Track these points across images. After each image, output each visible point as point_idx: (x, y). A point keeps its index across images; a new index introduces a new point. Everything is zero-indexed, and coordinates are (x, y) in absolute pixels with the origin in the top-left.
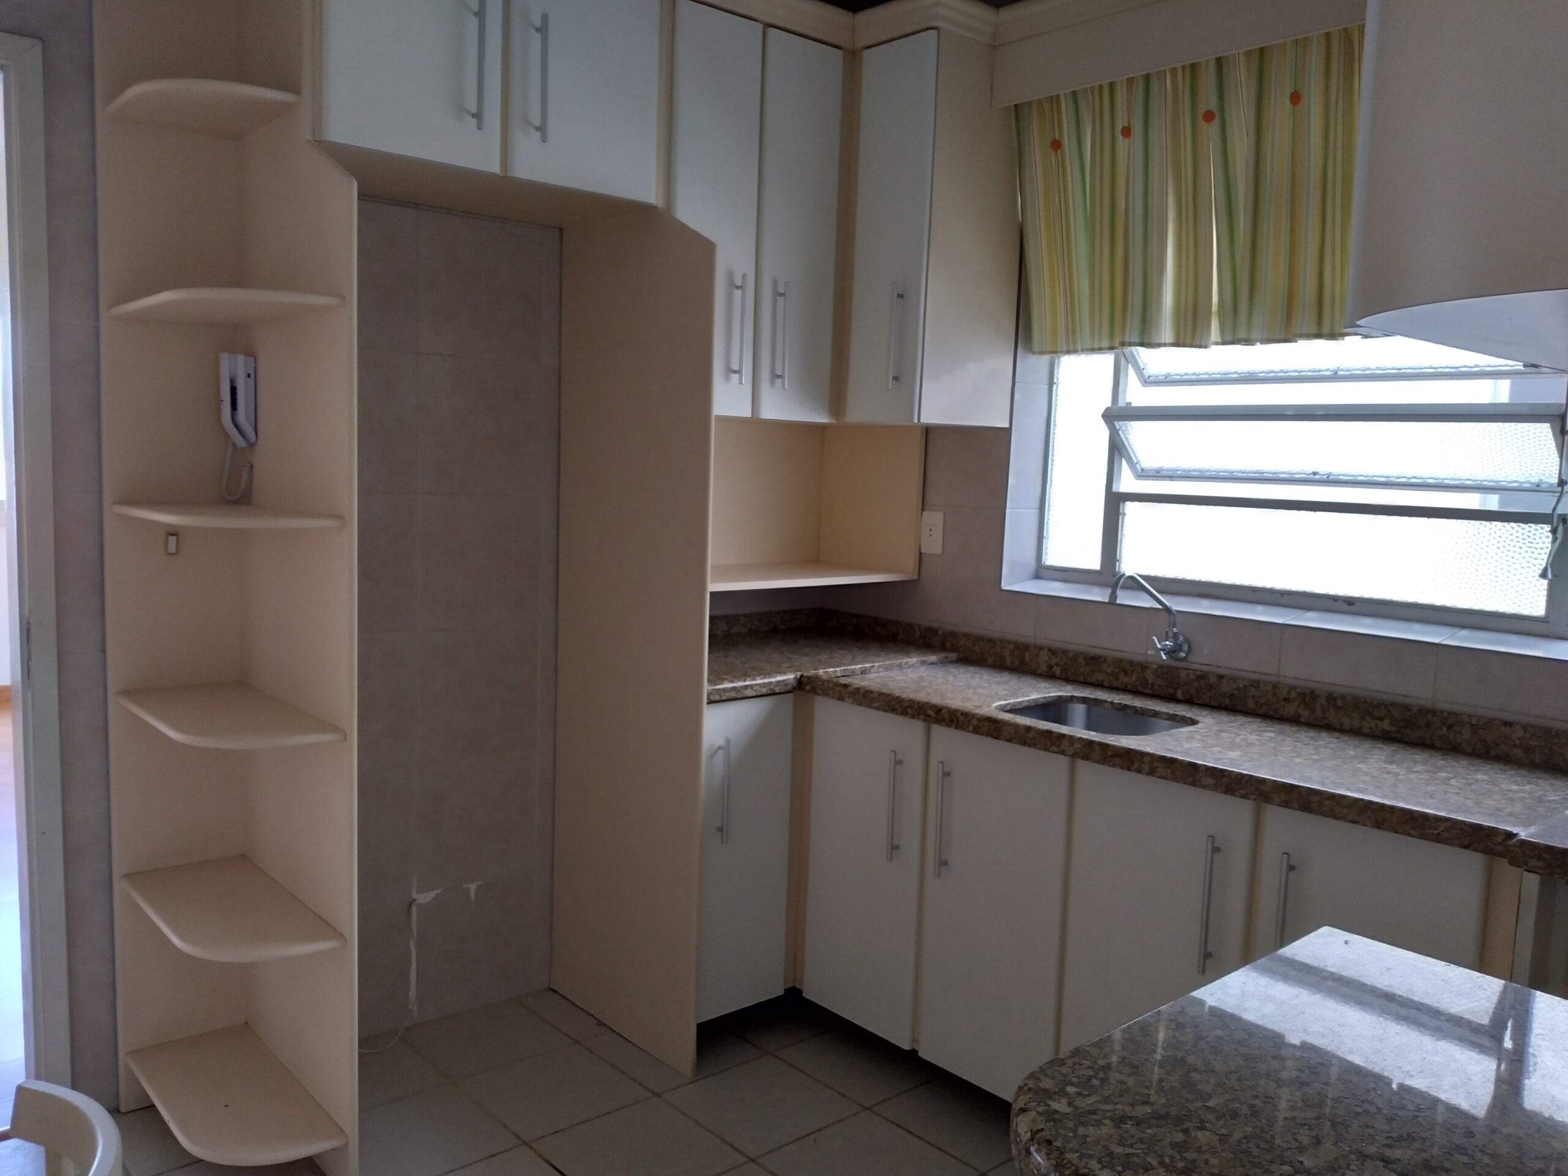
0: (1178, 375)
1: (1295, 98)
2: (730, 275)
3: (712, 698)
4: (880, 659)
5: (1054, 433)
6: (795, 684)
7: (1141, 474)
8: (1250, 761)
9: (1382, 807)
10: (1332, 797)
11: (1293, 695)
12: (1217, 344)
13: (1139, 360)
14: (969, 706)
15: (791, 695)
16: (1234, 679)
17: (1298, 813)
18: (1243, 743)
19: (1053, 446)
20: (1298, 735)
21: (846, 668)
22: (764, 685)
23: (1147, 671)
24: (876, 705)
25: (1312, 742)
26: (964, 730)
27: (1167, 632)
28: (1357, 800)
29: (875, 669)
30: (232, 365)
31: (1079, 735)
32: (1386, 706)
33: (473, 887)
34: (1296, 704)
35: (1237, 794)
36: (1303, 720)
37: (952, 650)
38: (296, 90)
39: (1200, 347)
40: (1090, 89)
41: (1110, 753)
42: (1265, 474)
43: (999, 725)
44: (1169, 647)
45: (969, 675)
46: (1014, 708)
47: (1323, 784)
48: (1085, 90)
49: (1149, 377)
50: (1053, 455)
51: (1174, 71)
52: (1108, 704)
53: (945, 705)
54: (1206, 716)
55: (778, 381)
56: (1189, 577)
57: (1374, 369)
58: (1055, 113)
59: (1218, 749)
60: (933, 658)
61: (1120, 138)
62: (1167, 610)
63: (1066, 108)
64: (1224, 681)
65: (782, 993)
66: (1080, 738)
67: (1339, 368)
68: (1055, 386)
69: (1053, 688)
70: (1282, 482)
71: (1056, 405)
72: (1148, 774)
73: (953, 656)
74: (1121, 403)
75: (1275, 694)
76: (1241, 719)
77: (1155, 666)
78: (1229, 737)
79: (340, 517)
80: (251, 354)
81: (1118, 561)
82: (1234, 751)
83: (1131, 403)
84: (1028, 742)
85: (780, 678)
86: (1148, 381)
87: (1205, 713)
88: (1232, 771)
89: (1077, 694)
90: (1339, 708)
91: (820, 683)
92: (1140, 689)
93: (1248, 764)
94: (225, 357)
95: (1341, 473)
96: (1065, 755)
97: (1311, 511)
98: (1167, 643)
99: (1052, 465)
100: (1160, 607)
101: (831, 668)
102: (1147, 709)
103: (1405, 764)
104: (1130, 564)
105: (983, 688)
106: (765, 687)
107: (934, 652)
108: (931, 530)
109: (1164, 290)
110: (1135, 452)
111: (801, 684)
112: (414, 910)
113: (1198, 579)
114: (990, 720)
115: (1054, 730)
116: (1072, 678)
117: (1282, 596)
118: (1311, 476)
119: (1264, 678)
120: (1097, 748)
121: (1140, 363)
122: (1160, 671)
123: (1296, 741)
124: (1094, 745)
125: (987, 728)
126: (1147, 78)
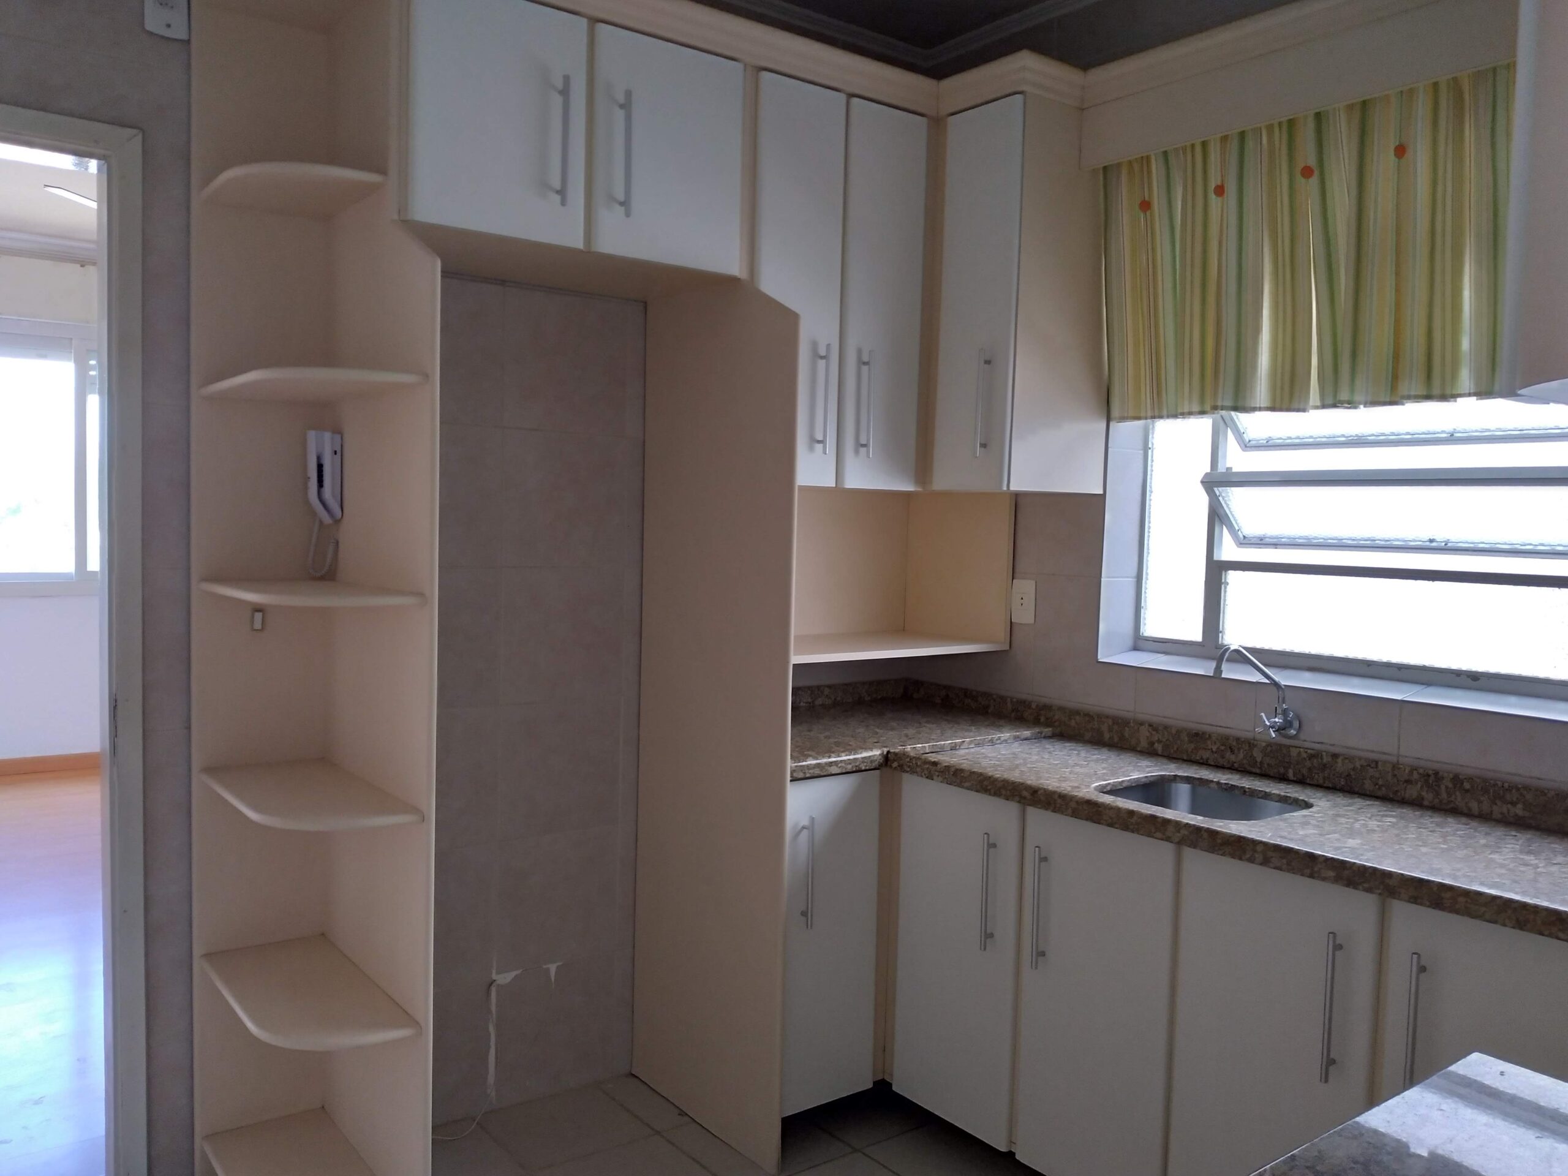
0: (1281, 439)
1: (1400, 151)
2: (814, 345)
3: (795, 775)
4: (971, 734)
5: (1150, 500)
6: (881, 761)
7: (1243, 542)
8: (1372, 851)
9: (1524, 906)
10: (1467, 893)
11: (1415, 776)
12: (1317, 408)
13: (1238, 423)
14: (1066, 787)
15: (878, 772)
16: (1350, 759)
17: (1430, 910)
18: (1363, 830)
19: (1150, 513)
20: (1422, 821)
21: (935, 744)
22: (849, 762)
23: (1255, 749)
24: (967, 784)
25: (1438, 829)
26: (1062, 813)
27: (1276, 708)
28: (1495, 898)
29: (965, 745)
30: (319, 443)
31: (1186, 821)
32: (1518, 789)
33: (553, 968)
34: (1419, 785)
35: (1361, 887)
36: (1426, 803)
37: (1047, 725)
38: (383, 171)
39: (1298, 410)
40: (1182, 149)
41: (1219, 841)
42: (1377, 542)
43: (1100, 809)
44: (1278, 724)
45: (1065, 752)
46: (1114, 788)
47: (1455, 878)
48: (1176, 150)
49: (1250, 441)
50: (1150, 522)
51: (1270, 128)
52: (1215, 784)
53: (1041, 786)
54: (1320, 799)
55: (863, 450)
56: (1297, 649)
57: (1493, 431)
58: (1145, 173)
59: (1336, 836)
60: (1027, 733)
61: (1212, 196)
62: (1276, 684)
63: (1156, 168)
64: (1340, 760)
65: (870, 1086)
66: (1187, 824)
67: (1455, 429)
68: (1150, 451)
69: (1155, 766)
70: (1397, 550)
71: (1152, 471)
72: (1261, 864)
73: (1048, 731)
74: (1221, 469)
75: (1395, 776)
76: (1359, 802)
77: (1264, 744)
78: (1347, 823)
79: (420, 594)
80: (338, 431)
81: (1221, 632)
82: (1354, 839)
83: (1231, 468)
84: (1131, 827)
85: (865, 754)
86: (1248, 445)
87: (1319, 794)
88: (1355, 863)
89: (1180, 773)
90: (1467, 791)
91: (908, 760)
92: (1249, 768)
93: (1370, 854)
94: (312, 435)
95: (1460, 540)
96: (1172, 842)
97: (1429, 580)
98: (1277, 720)
99: (1149, 532)
100: (1268, 681)
101: (919, 744)
102: (1256, 790)
103: (1544, 854)
104: (1234, 636)
105: (1081, 766)
106: (850, 764)
107: (1028, 728)
108: (1022, 599)
109: (1260, 352)
110: (1237, 518)
111: (887, 760)
112: (493, 989)
113: (1307, 652)
114: (1089, 803)
115: (1158, 814)
116: (1175, 756)
117: (1400, 670)
118: (1428, 543)
119: (1384, 757)
120: (1205, 835)
121: (1240, 426)
122: (1269, 749)
123: (1420, 828)
124: (1202, 832)
125: (1086, 812)
126: (1242, 135)
